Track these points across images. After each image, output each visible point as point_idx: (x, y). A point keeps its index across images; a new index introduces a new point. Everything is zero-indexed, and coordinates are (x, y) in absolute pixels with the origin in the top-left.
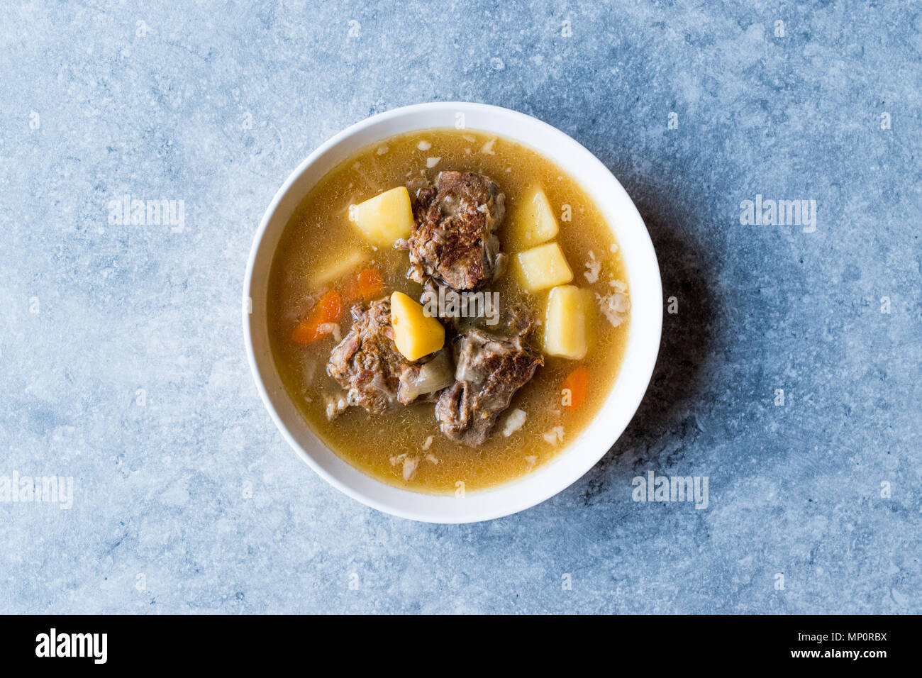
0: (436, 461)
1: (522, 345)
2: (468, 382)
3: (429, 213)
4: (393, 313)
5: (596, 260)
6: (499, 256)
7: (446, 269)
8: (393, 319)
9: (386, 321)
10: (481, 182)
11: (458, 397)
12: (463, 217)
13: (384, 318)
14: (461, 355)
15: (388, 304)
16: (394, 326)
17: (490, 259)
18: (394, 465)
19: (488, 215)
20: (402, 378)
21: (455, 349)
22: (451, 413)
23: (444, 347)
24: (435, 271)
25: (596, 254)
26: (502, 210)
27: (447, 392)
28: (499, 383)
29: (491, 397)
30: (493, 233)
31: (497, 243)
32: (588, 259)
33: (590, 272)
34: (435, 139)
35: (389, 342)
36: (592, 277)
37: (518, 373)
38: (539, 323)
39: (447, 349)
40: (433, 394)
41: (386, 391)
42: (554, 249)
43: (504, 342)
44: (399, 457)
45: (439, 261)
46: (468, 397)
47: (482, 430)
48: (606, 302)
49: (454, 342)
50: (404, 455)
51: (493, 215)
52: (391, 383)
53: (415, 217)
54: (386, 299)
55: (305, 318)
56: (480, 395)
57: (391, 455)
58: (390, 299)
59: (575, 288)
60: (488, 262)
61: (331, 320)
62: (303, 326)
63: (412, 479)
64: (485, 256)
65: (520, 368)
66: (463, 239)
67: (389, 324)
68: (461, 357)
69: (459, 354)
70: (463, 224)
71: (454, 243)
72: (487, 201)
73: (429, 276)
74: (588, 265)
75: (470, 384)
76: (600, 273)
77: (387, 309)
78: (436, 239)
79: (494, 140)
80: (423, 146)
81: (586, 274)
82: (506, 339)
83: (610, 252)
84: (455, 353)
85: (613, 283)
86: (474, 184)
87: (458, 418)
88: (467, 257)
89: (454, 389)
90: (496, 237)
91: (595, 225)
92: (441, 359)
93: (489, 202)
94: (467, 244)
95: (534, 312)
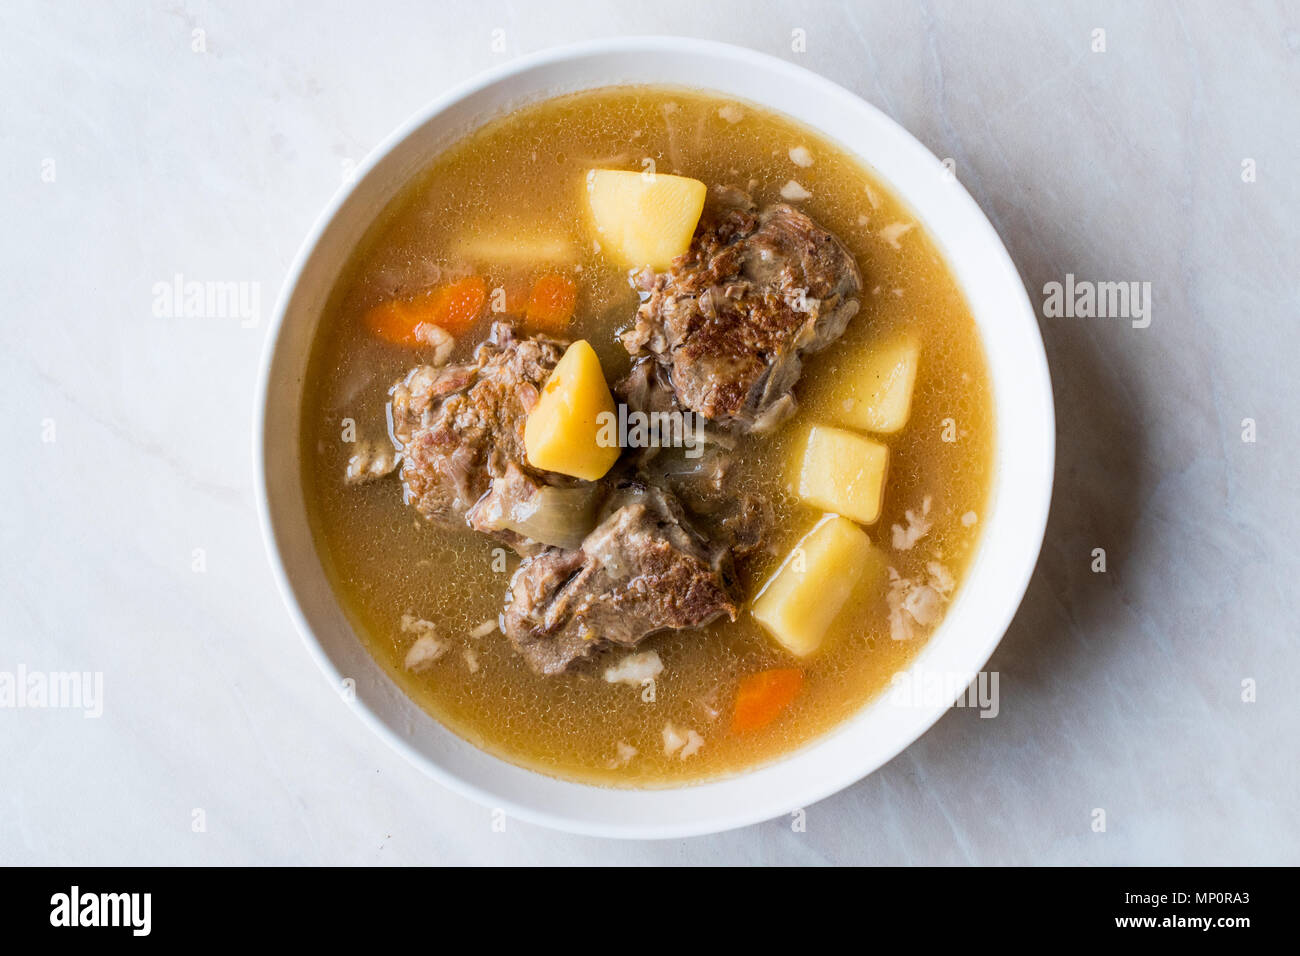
0: (473, 666)
1: (722, 563)
2: (597, 562)
3: (722, 254)
4: (557, 371)
5: (930, 516)
6: (786, 398)
7: (688, 360)
8: (550, 381)
9: (537, 376)
10: (836, 260)
11: (566, 575)
12: (770, 297)
13: (538, 371)
14: (617, 514)
15: (560, 352)
16: (545, 393)
17: (766, 392)
18: (404, 629)
19: (811, 321)
20: (498, 484)
21: (614, 498)
22: (538, 594)
23: (600, 481)
24: (667, 352)
25: (935, 505)
26: (838, 328)
27: (554, 554)
28: (646, 598)
29: (617, 613)
30: (801, 354)
31: (796, 375)
32: (917, 508)
33: (905, 529)
34: (824, 159)
35: (517, 413)
36: (904, 539)
37: (686, 604)
38: (775, 551)
39: (602, 488)
40: (530, 541)
41: (459, 487)
42: (877, 457)
43: (699, 541)
44: (422, 622)
45: (685, 340)
46: (580, 587)
47: (567, 656)
48: (905, 592)
49: (621, 487)
50: (431, 625)
51: (819, 326)
52: (476, 482)
53: (694, 247)
54: (564, 343)
55: (408, 296)
56: (602, 597)
57: (410, 611)
58: (567, 347)
59: (866, 540)
60: (760, 395)
61: (448, 327)
62: (395, 309)
63: (417, 671)
64: (763, 383)
65: (695, 599)
66: (745, 331)
67: (538, 385)
68: (614, 518)
69: (614, 510)
70: (762, 306)
71: (726, 328)
72: (825, 298)
73: (651, 352)
74: (909, 515)
75: (599, 569)
76: (920, 542)
77: (552, 358)
78: (704, 300)
79: (911, 225)
80: (799, 156)
81: (897, 529)
82: (704, 539)
83: (959, 521)
84: (610, 503)
85: (935, 569)
86: (823, 258)
87: (542, 610)
88: (732, 362)
89: (569, 559)
90: (799, 365)
91: (967, 465)
92: (582, 499)
93: (828, 303)
94: (747, 343)
95: (778, 532)
